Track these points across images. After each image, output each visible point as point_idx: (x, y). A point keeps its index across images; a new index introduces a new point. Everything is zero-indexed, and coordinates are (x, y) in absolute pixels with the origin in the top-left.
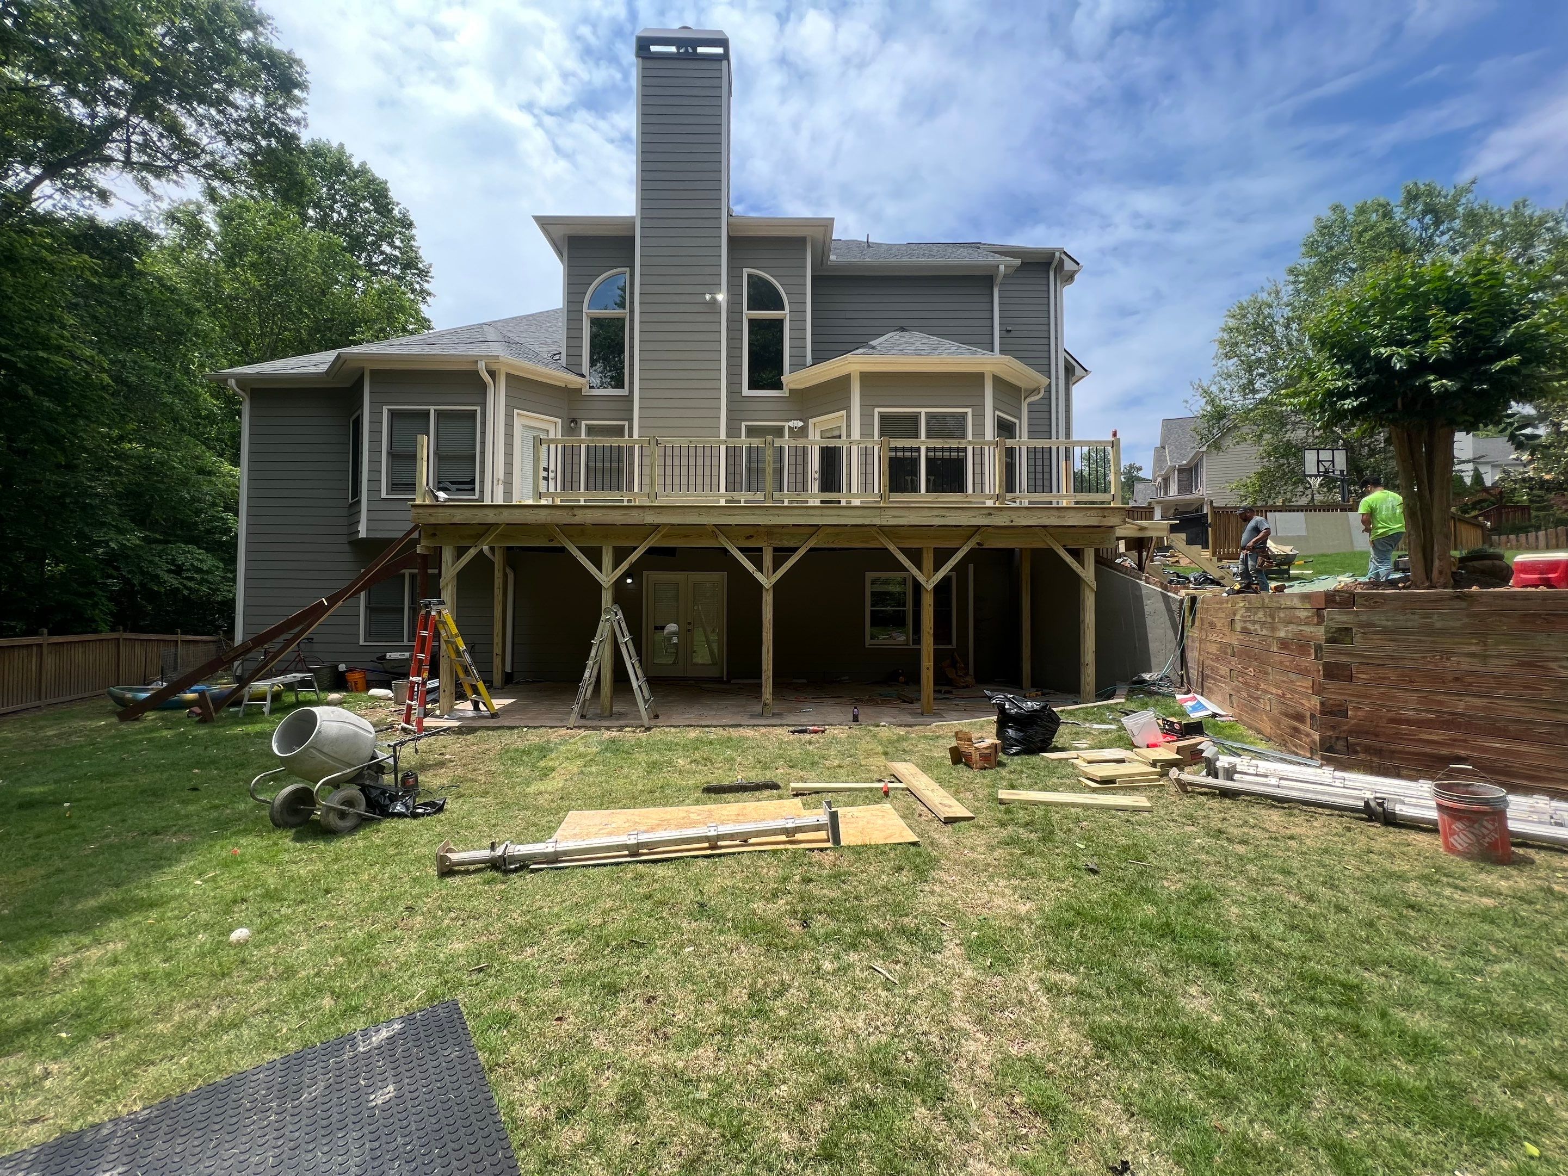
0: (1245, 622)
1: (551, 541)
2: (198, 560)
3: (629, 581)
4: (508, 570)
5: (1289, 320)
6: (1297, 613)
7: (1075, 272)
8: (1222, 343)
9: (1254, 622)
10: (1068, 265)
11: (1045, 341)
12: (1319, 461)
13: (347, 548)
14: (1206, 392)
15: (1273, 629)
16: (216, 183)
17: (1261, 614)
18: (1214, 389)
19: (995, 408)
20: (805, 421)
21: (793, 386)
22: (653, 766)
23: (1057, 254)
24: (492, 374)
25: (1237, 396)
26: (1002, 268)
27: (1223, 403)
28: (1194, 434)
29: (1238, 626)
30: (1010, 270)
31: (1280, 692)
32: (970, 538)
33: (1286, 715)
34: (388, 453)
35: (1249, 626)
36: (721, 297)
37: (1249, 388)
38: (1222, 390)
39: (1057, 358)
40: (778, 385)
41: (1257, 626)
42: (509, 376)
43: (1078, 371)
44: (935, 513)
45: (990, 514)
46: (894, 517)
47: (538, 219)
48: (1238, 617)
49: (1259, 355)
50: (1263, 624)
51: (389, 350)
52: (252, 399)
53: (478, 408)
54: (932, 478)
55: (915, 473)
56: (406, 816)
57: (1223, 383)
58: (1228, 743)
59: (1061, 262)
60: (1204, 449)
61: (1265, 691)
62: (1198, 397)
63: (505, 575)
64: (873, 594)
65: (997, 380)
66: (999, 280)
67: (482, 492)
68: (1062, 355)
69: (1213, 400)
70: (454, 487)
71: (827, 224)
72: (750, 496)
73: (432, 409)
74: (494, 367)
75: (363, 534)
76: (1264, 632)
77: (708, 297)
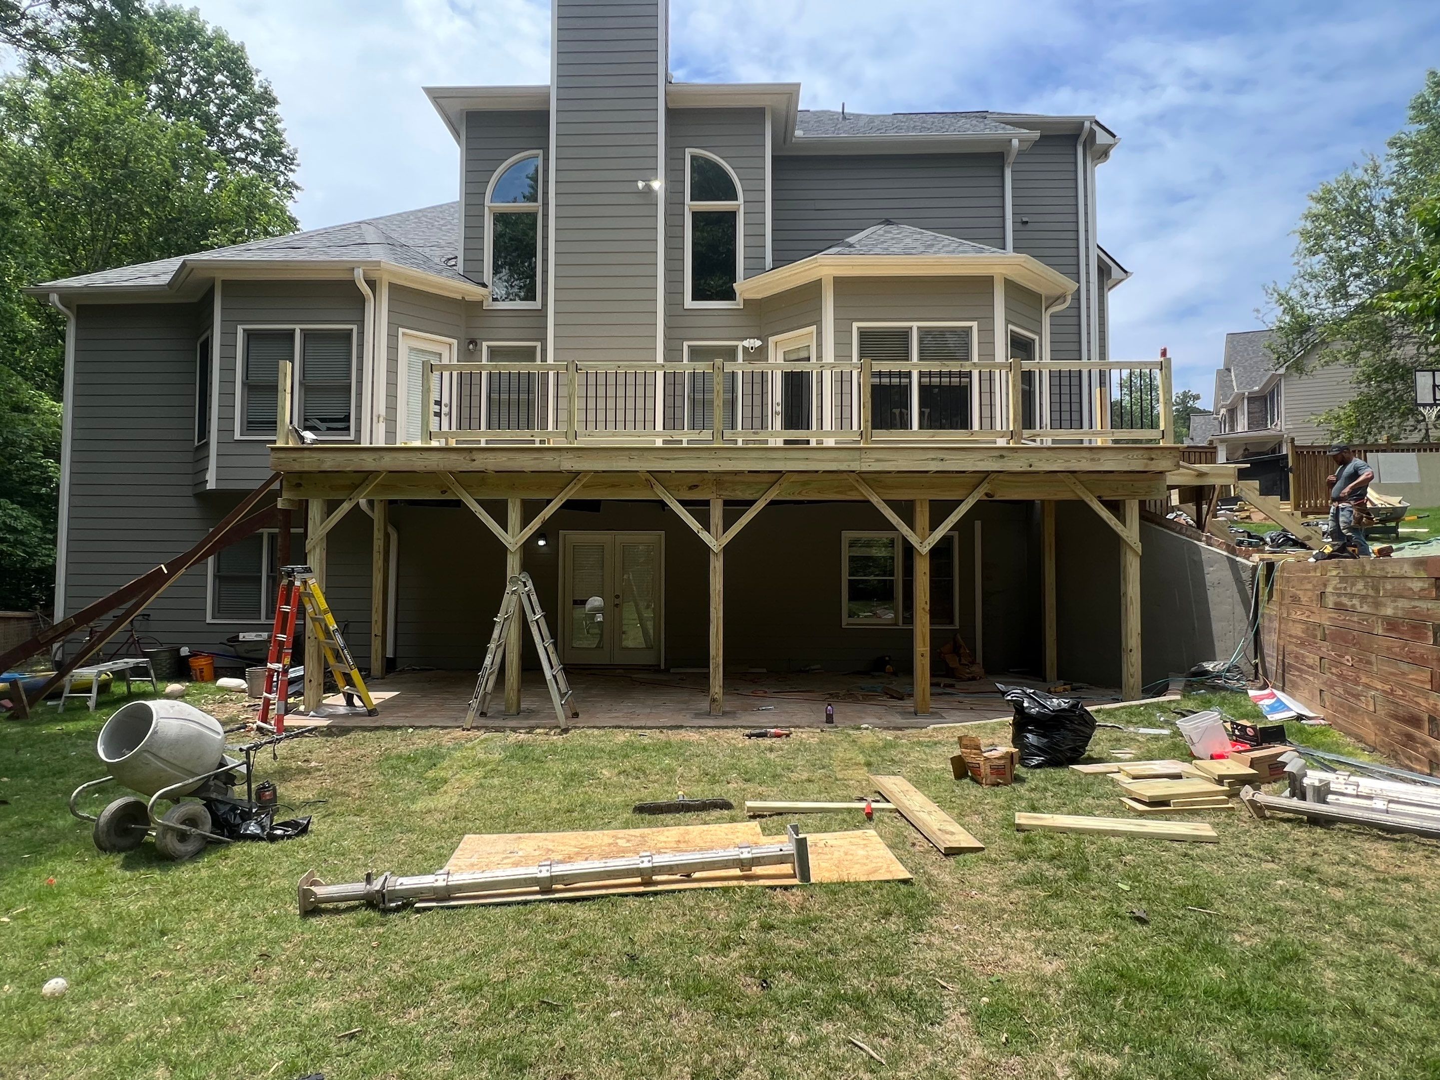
0: (1339, 595)
1: (444, 492)
2: (11, 516)
3: (541, 543)
4: (390, 530)
5: (1393, 204)
6: (1409, 584)
7: (1110, 146)
8: (1305, 234)
9: (1352, 596)
10: (1102, 138)
11: (1072, 235)
12: (1434, 386)
13: (192, 502)
14: (1283, 298)
15: (1377, 605)
16: (41, 56)
17: (1360, 585)
18: (1294, 294)
19: (1008, 321)
20: (764, 339)
21: (748, 296)
22: (572, 778)
23: (1087, 124)
24: (372, 284)
25: (1324, 303)
26: (1015, 142)
27: (1306, 311)
28: (1268, 352)
29: (1330, 601)
30: (1025, 146)
31: (1387, 688)
32: (976, 487)
33: (1396, 717)
34: (243, 384)
35: (1345, 600)
36: (658, 185)
37: (1340, 292)
38: (1305, 295)
39: (1087, 256)
40: (730, 295)
41: (1356, 602)
42: (392, 287)
43: (1116, 273)
44: (932, 455)
45: (1002, 457)
46: (878, 460)
47: (429, 91)
48: (1329, 589)
49: (1353, 249)
50: (1363, 598)
51: (246, 256)
52: (78, 318)
53: (355, 328)
54: (927, 411)
55: (905, 404)
56: (261, 839)
57: (1306, 286)
58: (1320, 754)
59: (1092, 133)
60: (1282, 371)
61: (1368, 686)
62: (1273, 305)
63: (387, 536)
64: (852, 559)
65: (1010, 285)
66: (1011, 159)
67: (358, 431)
68: (1094, 253)
69: (1292, 308)
70: (323, 426)
71: (791, 92)
72: (694, 435)
73: (298, 328)
74: (374, 276)
75: (211, 485)
76: (1365, 609)
77: (641, 184)
